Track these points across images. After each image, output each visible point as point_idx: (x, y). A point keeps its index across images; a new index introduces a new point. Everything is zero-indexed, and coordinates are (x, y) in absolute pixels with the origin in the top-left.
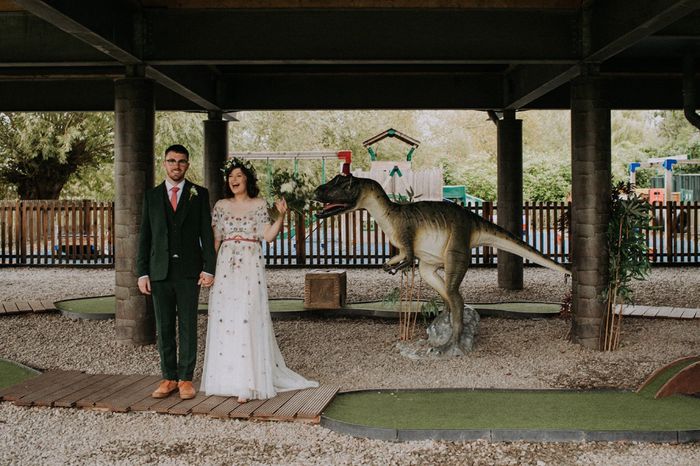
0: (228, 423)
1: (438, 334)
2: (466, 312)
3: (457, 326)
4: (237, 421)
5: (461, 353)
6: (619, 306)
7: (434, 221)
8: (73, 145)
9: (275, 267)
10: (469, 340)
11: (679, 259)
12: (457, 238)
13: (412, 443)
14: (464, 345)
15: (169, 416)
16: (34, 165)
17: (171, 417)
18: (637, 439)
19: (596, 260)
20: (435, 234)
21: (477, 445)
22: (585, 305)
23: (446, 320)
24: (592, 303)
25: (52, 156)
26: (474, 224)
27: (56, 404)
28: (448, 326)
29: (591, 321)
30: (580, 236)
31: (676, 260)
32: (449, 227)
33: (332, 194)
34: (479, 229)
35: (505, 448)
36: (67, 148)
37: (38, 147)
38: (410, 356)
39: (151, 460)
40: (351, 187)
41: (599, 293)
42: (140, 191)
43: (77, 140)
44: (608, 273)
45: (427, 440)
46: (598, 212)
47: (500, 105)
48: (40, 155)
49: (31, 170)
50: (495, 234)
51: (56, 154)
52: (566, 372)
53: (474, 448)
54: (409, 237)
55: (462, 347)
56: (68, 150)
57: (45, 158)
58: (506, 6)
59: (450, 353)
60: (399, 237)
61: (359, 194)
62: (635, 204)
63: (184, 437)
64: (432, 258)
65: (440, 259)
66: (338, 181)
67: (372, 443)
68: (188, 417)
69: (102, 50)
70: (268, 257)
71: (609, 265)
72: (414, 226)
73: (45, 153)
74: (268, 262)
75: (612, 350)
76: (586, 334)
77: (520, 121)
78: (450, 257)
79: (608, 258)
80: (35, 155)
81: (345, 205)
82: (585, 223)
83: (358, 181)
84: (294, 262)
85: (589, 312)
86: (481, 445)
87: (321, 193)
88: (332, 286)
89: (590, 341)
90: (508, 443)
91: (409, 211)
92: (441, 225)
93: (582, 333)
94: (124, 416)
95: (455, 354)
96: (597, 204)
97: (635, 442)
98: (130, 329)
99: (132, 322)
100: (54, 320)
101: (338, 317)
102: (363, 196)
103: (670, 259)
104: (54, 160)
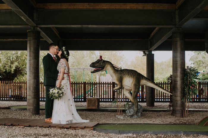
0: (62, 130)
1: (129, 112)
2: (139, 106)
3: (136, 109)
4: (65, 129)
5: (137, 117)
6: (188, 103)
7: (129, 75)
8: (16, 68)
9: (77, 101)
10: (140, 114)
11: (202, 100)
12: (136, 81)
13: (124, 135)
14: (138, 115)
15: (43, 128)
16: (4, 74)
17: (44, 128)
18: (201, 134)
19: (180, 89)
20: (129, 79)
21: (146, 135)
22: (177, 103)
23: (132, 108)
24: (179, 103)
25: (9, 71)
26: (141, 77)
27: (6, 124)
28: (133, 110)
29: (179, 108)
30: (175, 81)
31: (201, 100)
32: (134, 77)
33: (96, 65)
34: (143, 79)
35: (156, 136)
36: (14, 68)
37: (5, 68)
38: (121, 118)
39: (37, 137)
40: (103, 63)
41: (181, 99)
42: (35, 66)
43: (17, 66)
44: (184, 93)
45: (129, 134)
46: (181, 73)
47: (147, 49)
48: (6, 71)
49: (3, 76)
50: (148, 81)
51: (11, 70)
52: (172, 121)
53: (146, 136)
54: (121, 80)
55: (138, 116)
56: (14, 69)
57: (8, 72)
58: (151, 8)
59: (134, 117)
60: (117, 80)
61: (105, 66)
62: (193, 71)
63: (48, 132)
64: (128, 87)
65: (131, 87)
66: (98, 61)
67: (111, 134)
68: (49, 128)
69: (23, 19)
70: (75, 98)
71: (184, 91)
72: (123, 77)
73: (7, 70)
74: (75, 100)
75: (186, 117)
76: (177, 113)
77: (154, 54)
78: (134, 87)
79: (184, 88)
80: (4, 71)
81: (100, 69)
82: (177, 77)
83: (104, 61)
84: (83, 100)
85: (178, 106)
86: (148, 135)
87: (93, 65)
88: (95, 102)
89: (179, 115)
90: (157, 135)
91: (121, 72)
92: (131, 76)
93: (176, 112)
94: (28, 128)
95: (135, 117)
96: (181, 71)
97: (200, 135)
98: (31, 110)
99: (32, 107)
100: (8, 110)
101: (97, 111)
102: (106, 66)
103: (199, 100)
104: (10, 72)
